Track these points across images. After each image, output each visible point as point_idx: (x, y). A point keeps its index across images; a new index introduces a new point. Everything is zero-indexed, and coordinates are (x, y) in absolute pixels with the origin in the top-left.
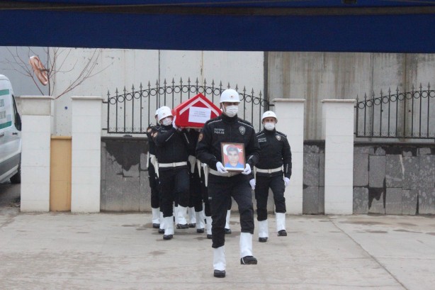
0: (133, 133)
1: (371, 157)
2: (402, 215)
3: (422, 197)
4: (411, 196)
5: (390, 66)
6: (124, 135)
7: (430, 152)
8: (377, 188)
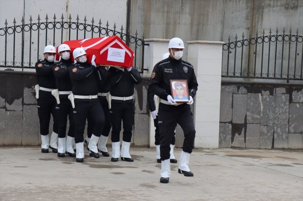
0: (14, 67)
1: (234, 95)
2: (259, 149)
3: (277, 132)
4: (268, 132)
5: (239, 11)
6: (6, 68)
7: (285, 92)
8: (239, 124)
